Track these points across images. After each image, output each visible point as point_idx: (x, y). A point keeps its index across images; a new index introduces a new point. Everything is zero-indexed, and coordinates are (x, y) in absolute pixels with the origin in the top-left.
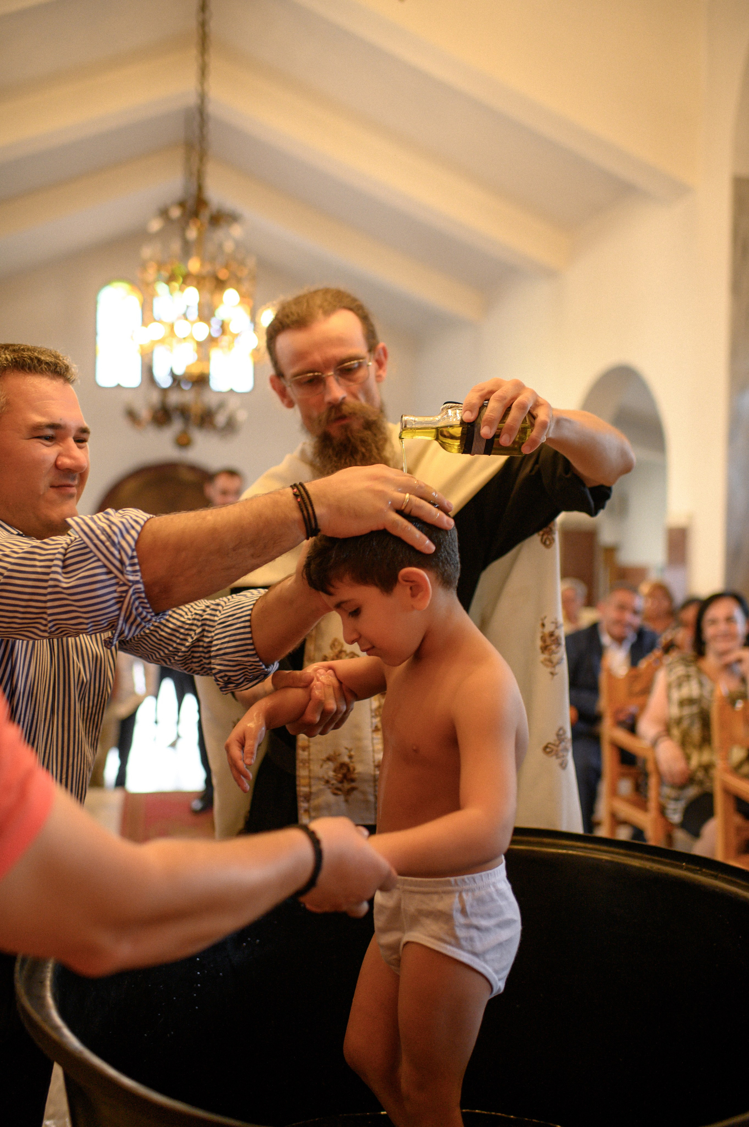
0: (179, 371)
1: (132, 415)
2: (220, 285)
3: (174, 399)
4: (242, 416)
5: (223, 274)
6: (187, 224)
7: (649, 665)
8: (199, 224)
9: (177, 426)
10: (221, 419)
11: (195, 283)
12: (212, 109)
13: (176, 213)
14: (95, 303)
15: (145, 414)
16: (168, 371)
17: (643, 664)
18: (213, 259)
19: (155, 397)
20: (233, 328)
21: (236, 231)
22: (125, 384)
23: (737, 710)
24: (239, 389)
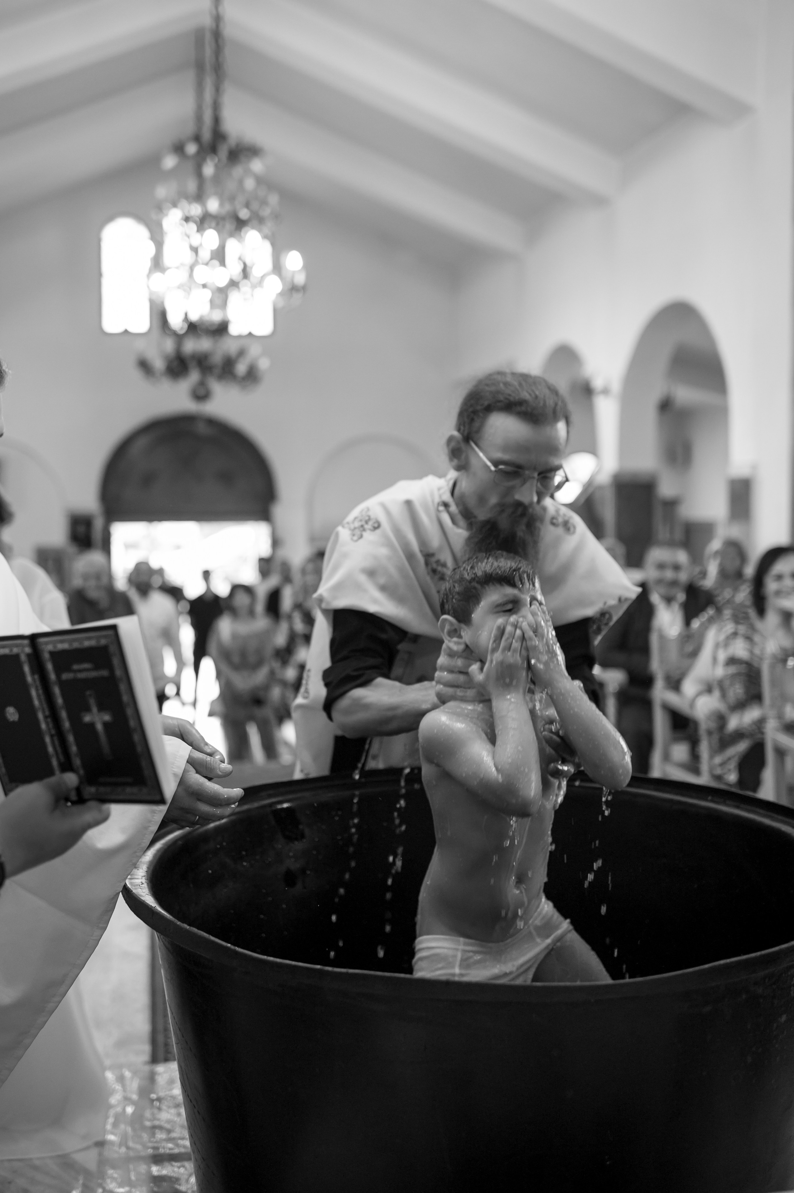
0: (194, 317)
1: (144, 366)
2: (240, 224)
3: (190, 346)
4: (264, 364)
5: (244, 214)
6: (204, 160)
7: (702, 624)
8: (216, 160)
9: (194, 376)
10: (241, 368)
11: (213, 224)
12: (228, 31)
13: (191, 149)
14: (99, 241)
15: (159, 364)
16: (182, 317)
17: (696, 624)
18: (232, 199)
19: (169, 345)
20: (256, 273)
21: (257, 166)
22: (133, 330)
23: (789, 667)
24: (257, 332)
